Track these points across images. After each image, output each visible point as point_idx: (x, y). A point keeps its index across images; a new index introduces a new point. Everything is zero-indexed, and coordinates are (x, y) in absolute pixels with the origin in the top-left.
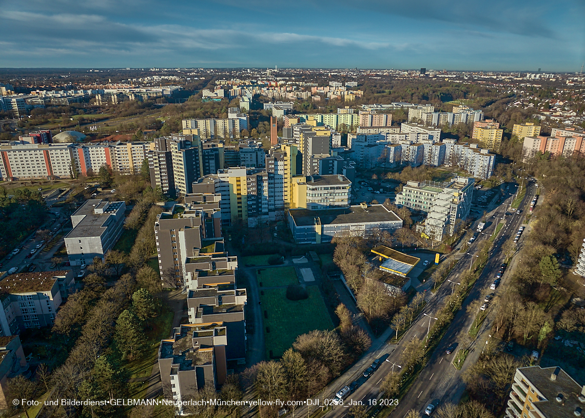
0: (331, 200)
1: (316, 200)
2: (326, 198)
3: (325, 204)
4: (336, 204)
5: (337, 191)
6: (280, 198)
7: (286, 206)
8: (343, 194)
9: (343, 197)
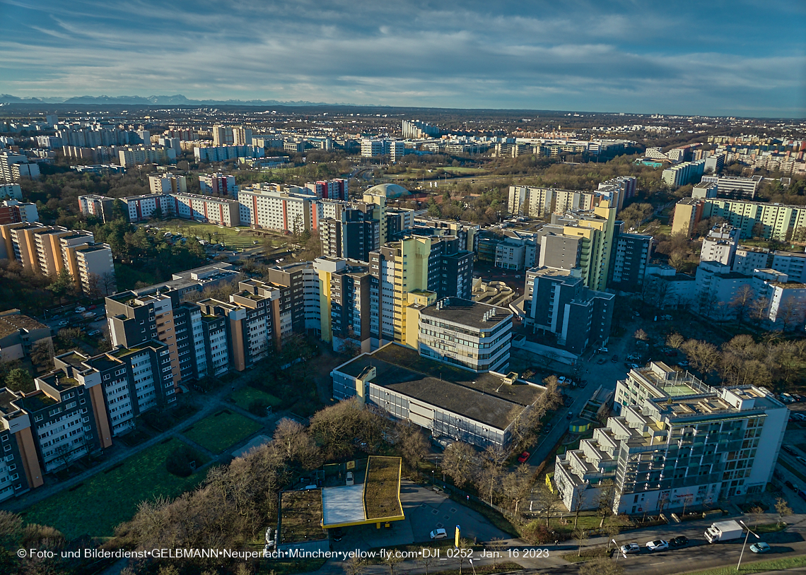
0: (451, 348)
1: (428, 340)
2: (443, 342)
3: (440, 351)
4: (459, 358)
5: (460, 335)
6: (388, 320)
7: (396, 336)
8: (471, 344)
9: (470, 351)
